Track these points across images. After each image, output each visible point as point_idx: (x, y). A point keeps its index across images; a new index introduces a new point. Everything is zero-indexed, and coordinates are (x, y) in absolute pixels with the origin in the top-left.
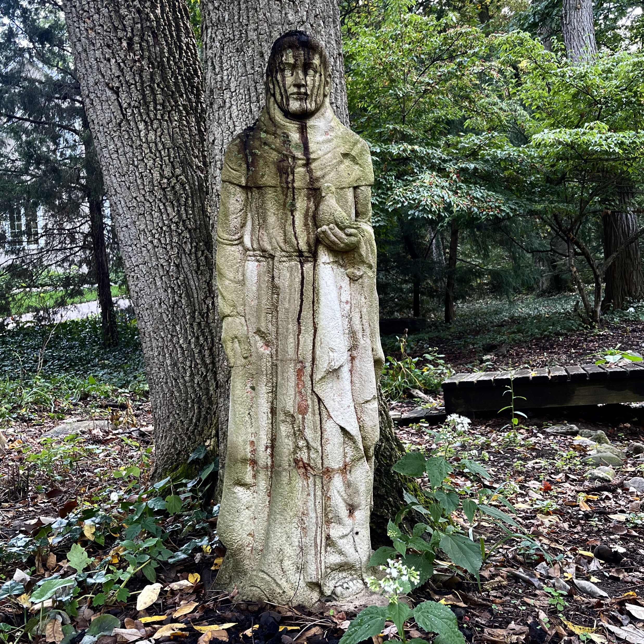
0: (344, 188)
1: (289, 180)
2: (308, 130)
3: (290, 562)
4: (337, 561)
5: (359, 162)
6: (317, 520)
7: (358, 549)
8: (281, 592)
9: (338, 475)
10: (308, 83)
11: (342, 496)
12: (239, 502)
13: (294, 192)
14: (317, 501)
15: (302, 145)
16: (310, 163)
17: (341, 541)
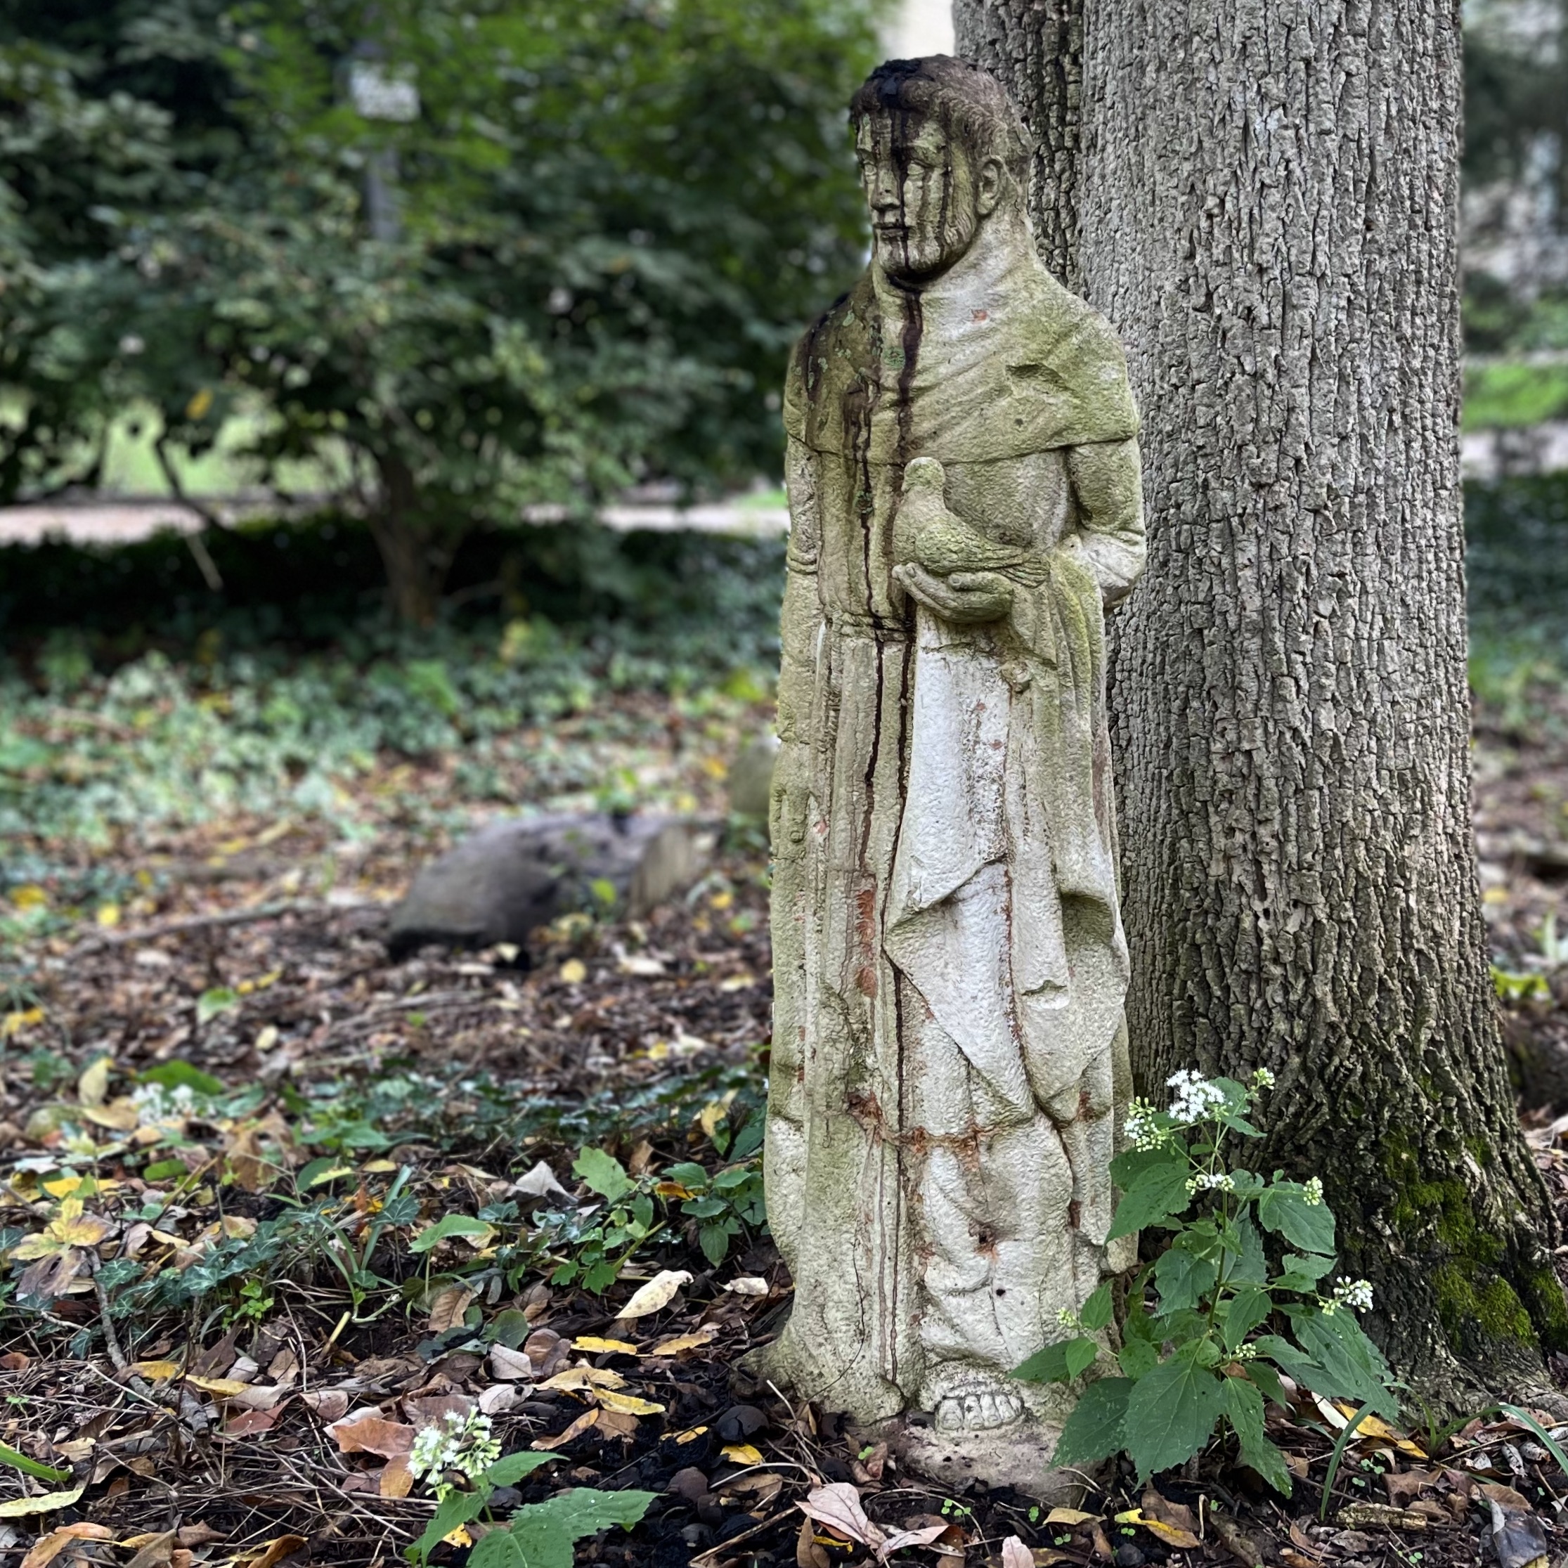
0: (996, 460)
1: (861, 440)
2: (926, 312)
3: (839, 1315)
4: (947, 1342)
5: (1071, 385)
6: (883, 1241)
7: (1003, 1328)
8: (816, 1372)
9: (939, 1151)
10: (908, 197)
11: (953, 1201)
12: (778, 1154)
13: (866, 473)
14: (886, 1200)
15: (902, 351)
16: (912, 400)
17: (953, 1301)
